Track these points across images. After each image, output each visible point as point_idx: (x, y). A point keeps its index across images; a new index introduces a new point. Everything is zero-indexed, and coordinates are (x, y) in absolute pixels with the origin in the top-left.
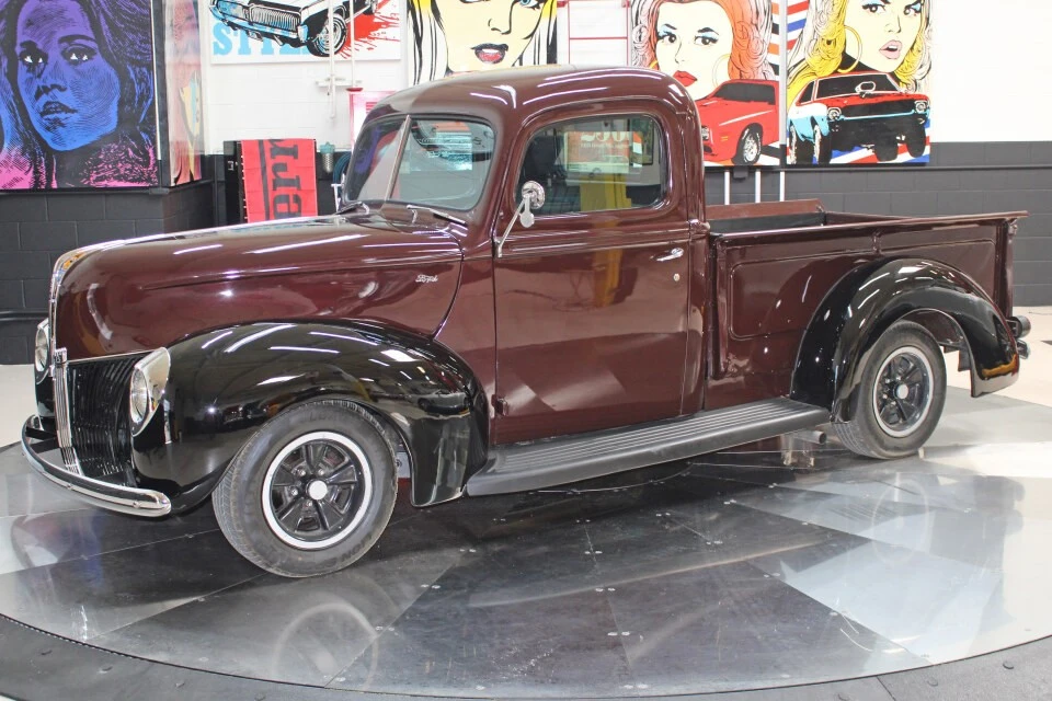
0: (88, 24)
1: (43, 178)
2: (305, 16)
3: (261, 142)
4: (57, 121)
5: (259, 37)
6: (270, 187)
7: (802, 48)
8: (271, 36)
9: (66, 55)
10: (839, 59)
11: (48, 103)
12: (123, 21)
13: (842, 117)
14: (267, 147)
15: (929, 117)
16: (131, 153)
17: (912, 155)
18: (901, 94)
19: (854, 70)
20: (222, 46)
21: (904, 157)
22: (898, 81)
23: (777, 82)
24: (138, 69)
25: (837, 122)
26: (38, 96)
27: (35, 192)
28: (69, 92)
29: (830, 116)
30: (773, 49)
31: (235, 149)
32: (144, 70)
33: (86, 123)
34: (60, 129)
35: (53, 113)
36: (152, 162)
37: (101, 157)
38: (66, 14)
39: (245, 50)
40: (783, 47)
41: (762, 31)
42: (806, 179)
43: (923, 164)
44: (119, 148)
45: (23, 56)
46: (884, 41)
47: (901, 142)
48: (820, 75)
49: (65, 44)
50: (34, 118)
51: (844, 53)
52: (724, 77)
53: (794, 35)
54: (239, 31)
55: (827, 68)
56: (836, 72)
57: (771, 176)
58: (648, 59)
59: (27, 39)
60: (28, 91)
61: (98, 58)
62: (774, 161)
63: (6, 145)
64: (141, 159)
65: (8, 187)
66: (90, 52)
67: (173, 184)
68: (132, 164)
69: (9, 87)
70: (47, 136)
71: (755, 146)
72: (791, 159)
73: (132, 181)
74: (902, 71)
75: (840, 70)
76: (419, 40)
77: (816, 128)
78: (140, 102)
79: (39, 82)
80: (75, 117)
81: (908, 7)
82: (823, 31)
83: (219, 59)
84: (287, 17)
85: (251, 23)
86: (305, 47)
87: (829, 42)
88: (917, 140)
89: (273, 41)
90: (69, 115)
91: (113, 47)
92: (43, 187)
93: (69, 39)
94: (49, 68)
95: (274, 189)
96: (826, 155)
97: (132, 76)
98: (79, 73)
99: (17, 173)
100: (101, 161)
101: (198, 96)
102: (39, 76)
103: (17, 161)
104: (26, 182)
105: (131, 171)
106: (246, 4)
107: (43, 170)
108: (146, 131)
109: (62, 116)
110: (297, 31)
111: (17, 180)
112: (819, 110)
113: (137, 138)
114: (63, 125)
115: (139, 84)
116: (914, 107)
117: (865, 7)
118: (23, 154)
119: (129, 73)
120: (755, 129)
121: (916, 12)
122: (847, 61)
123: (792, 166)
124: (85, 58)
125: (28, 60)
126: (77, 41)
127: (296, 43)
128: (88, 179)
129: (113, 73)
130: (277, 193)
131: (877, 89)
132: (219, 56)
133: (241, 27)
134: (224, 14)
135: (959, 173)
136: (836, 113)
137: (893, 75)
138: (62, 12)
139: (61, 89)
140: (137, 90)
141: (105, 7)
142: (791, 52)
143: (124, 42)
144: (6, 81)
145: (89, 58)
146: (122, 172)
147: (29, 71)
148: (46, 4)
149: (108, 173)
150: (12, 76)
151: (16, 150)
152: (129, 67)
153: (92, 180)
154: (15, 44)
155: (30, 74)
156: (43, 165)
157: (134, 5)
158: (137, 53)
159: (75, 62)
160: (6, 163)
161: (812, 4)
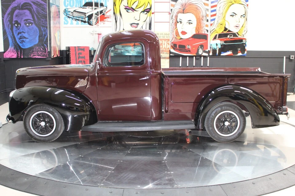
0: (31, 16)
1: (19, 55)
2: (87, 15)
3: (75, 47)
4: (23, 41)
5: (75, 20)
7: (214, 26)
8: (78, 20)
9: (26, 24)
10: (224, 29)
11: (21, 36)
12: (40, 16)
13: (224, 44)
14: (77, 48)
15: (246, 44)
16: (42, 49)
17: (242, 53)
18: (239, 38)
19: (228, 32)
20: (66, 22)
21: (240, 54)
22: (239, 34)
23: (208, 34)
25: (223, 45)
26: (18, 34)
28: (26, 34)
29: (221, 43)
30: (207, 26)
31: (69, 49)
32: (45, 28)
33: (30, 41)
34: (24, 43)
35: (22, 39)
36: (47, 52)
37: (34, 50)
38: (26, 14)
39: (72, 23)
40: (209, 25)
41: (204, 21)
42: (214, 59)
43: (244, 56)
44: (39, 48)
45: (15, 24)
46: (235, 24)
47: (239, 50)
48: (219, 33)
49: (25, 21)
50: (17, 40)
51: (225, 27)
52: (194, 32)
54: (70, 19)
55: (221, 31)
56: (223, 32)
57: (205, 58)
58: (175, 28)
59: (16, 20)
60: (16, 33)
61: (34, 25)
62: (206, 54)
63: (10, 47)
64: (44, 51)
65: (10, 58)
66: (32, 23)
67: (52, 57)
68: (42, 52)
69: (11, 32)
70: (20, 45)
71: (202, 50)
72: (211, 54)
73: (42, 56)
74: (240, 32)
76: (116, 22)
77: (217, 46)
78: (44, 36)
79: (19, 31)
80: (28, 40)
81: (242, 16)
82: (219, 22)
83: (65, 26)
84: (83, 15)
85: (73, 17)
86: (87, 23)
87: (221, 24)
88: (243, 50)
90: (26, 39)
91: (37, 22)
92: (19, 57)
93: (26, 20)
94: (21, 27)
95: (78, 59)
96: (220, 53)
97: (42, 30)
98: (29, 29)
99: (13, 54)
100: (34, 51)
101: (59, 35)
102: (19, 29)
103: (13, 51)
104: (15, 56)
105: (42, 54)
106: (72, 12)
107: (19, 53)
108: (45, 44)
109: (24, 39)
110: (85, 19)
111: (13, 56)
112: (218, 42)
113: (43, 45)
114: (24, 42)
115: (44, 32)
116: (242, 41)
117: (231, 16)
118: (14, 49)
120: (202, 46)
121: (244, 17)
122: (226, 29)
123: (211, 56)
124: (30, 25)
125: (16, 25)
126: (28, 21)
127: (85, 22)
129: (37, 29)
130: (79, 60)
131: (233, 37)
132: (65, 25)
133: (71, 18)
134: (67, 14)
135: (254, 58)
136: (223, 43)
137: (237, 33)
138: (24, 13)
139: (24, 33)
140: (44, 33)
141: (36, 12)
142: (211, 27)
143: (40, 21)
144: (10, 30)
145: (31, 25)
146: (39, 54)
147: (16, 28)
148: (21, 11)
149: (36, 54)
150: (12, 29)
151: (13, 48)
152: (41, 28)
153: (32, 56)
154: (13, 21)
155: (16, 29)
156: (19, 52)
157: (43, 12)
158: (44, 24)
159: (28, 26)
160: (10, 51)
161: (217, 14)
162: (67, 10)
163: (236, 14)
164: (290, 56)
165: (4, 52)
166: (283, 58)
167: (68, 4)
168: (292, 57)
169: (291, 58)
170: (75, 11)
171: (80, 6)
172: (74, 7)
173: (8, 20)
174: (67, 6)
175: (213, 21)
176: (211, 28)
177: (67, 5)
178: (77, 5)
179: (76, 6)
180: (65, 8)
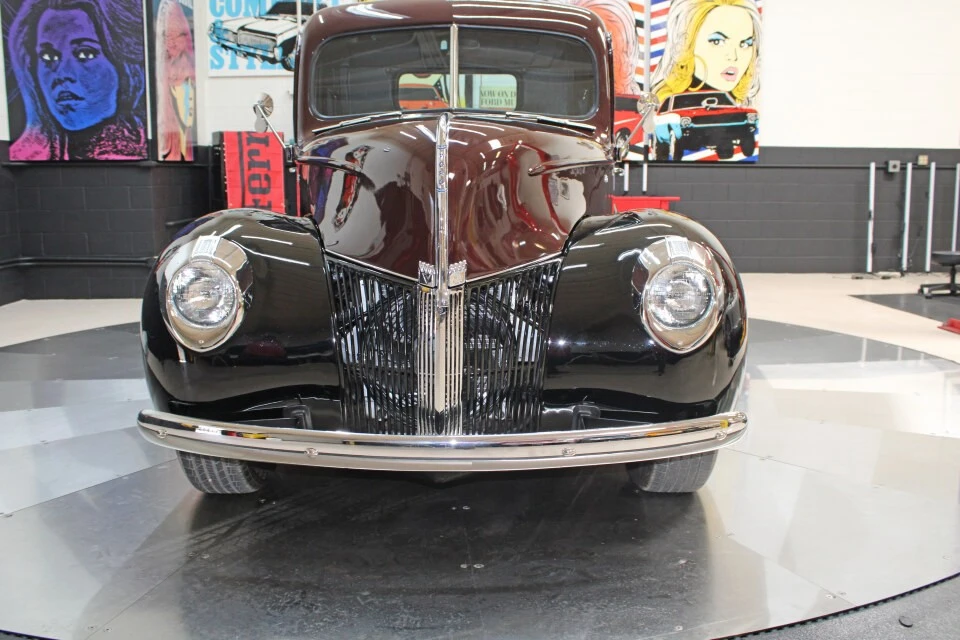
0: (93, 29)
1: (58, 152)
2: (280, 40)
3: (239, 134)
4: (69, 108)
5: (245, 56)
6: (246, 167)
7: (662, 71)
8: (254, 55)
9: (76, 54)
10: (689, 81)
11: (62, 92)
12: (120, 27)
13: (692, 125)
14: (245, 137)
15: (758, 126)
16: (126, 133)
17: (745, 154)
18: (736, 108)
19: (702, 89)
20: (216, 63)
21: (739, 157)
22: (734, 98)
24: (132, 66)
25: (687, 129)
26: (54, 86)
27: (51, 163)
28: (78, 84)
29: (683, 124)
31: (221, 136)
32: (137, 66)
33: (92, 108)
34: (70, 112)
35: (65, 100)
36: (143, 140)
37: (103, 136)
38: (76, 22)
39: (234, 66)
40: (646, 70)
41: (631, 58)
42: (664, 172)
43: (753, 162)
44: (117, 129)
45: (42, 54)
46: (725, 66)
47: (736, 144)
48: (675, 92)
49: (75, 46)
50: (50, 103)
51: (694, 77)
53: (655, 61)
54: (230, 51)
55: (681, 87)
56: (687, 90)
57: (637, 170)
59: (45, 40)
60: (46, 83)
61: (101, 56)
62: (639, 157)
63: (28, 126)
64: (134, 138)
65: (30, 159)
66: (95, 52)
67: (161, 159)
68: (128, 141)
69: (31, 79)
70: (61, 119)
72: (652, 156)
73: (127, 155)
74: (738, 90)
75: (690, 89)
77: (672, 132)
79: (55, 76)
80: (83, 104)
81: (743, 42)
82: (677, 58)
83: (215, 72)
84: (266, 42)
85: (239, 45)
86: (279, 65)
87: (682, 67)
88: (749, 145)
89: (255, 60)
90: (78, 102)
91: (113, 49)
92: (57, 159)
93: (78, 41)
94: (62, 65)
95: (249, 169)
96: (679, 153)
97: (128, 71)
98: (87, 69)
99: (37, 147)
100: (103, 139)
101: (191, 95)
102: (55, 71)
103: (37, 138)
104: (44, 156)
105: (126, 146)
106: (235, 31)
107: (57, 145)
109: (72, 102)
110: (273, 52)
111: (37, 153)
112: (674, 119)
113: (131, 121)
114: (73, 110)
115: (133, 77)
116: (746, 118)
117: (710, 41)
118: (42, 133)
119: (124, 68)
120: (625, 132)
121: (750, 45)
122: (696, 82)
123: (653, 161)
124: (91, 56)
125: (47, 57)
126: (86, 43)
127: (273, 61)
128: (93, 153)
129: (112, 68)
130: (251, 172)
131: (719, 103)
132: (214, 70)
133: (231, 48)
134: (218, 38)
135: (780, 170)
136: (688, 122)
137: (730, 93)
138: (72, 20)
139: (73, 81)
140: (132, 83)
141: (107, 16)
142: (653, 74)
143: (121, 45)
144: (28, 73)
145: (95, 56)
146: (119, 147)
147: (46, 66)
148: (60, 13)
149: (109, 149)
150: (33, 70)
151: (37, 128)
152: (126, 65)
153: (96, 155)
154: (35, 44)
155: (47, 69)
156: (58, 142)
157: (130, 15)
158: (131, 52)
159: (83, 60)
160: (27, 140)
161: (670, 36)
162: (219, 25)
163: (726, 37)
164: (887, 163)
165: (10, 143)
166: (868, 168)
167: (222, 8)
168: (895, 167)
169: (891, 170)
170: (242, 28)
171: (257, 14)
172: (241, 15)
173: (20, 40)
174: (220, 15)
175: (658, 58)
176: (651, 78)
177: (218, 10)
178: (250, 10)
179: (247, 15)
180: (212, 19)
